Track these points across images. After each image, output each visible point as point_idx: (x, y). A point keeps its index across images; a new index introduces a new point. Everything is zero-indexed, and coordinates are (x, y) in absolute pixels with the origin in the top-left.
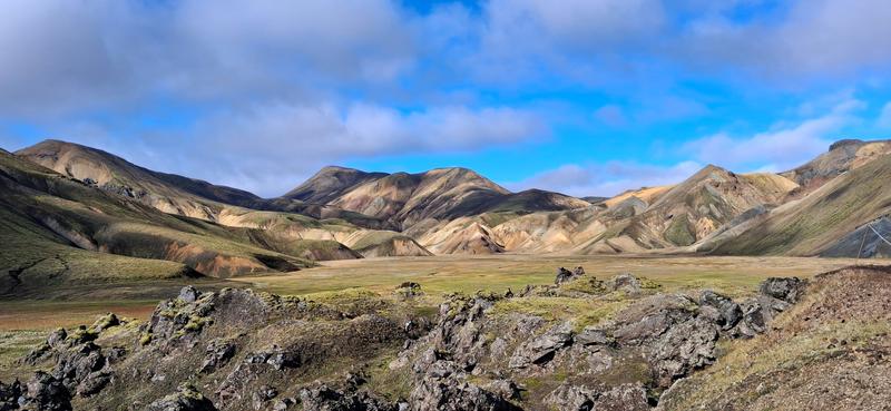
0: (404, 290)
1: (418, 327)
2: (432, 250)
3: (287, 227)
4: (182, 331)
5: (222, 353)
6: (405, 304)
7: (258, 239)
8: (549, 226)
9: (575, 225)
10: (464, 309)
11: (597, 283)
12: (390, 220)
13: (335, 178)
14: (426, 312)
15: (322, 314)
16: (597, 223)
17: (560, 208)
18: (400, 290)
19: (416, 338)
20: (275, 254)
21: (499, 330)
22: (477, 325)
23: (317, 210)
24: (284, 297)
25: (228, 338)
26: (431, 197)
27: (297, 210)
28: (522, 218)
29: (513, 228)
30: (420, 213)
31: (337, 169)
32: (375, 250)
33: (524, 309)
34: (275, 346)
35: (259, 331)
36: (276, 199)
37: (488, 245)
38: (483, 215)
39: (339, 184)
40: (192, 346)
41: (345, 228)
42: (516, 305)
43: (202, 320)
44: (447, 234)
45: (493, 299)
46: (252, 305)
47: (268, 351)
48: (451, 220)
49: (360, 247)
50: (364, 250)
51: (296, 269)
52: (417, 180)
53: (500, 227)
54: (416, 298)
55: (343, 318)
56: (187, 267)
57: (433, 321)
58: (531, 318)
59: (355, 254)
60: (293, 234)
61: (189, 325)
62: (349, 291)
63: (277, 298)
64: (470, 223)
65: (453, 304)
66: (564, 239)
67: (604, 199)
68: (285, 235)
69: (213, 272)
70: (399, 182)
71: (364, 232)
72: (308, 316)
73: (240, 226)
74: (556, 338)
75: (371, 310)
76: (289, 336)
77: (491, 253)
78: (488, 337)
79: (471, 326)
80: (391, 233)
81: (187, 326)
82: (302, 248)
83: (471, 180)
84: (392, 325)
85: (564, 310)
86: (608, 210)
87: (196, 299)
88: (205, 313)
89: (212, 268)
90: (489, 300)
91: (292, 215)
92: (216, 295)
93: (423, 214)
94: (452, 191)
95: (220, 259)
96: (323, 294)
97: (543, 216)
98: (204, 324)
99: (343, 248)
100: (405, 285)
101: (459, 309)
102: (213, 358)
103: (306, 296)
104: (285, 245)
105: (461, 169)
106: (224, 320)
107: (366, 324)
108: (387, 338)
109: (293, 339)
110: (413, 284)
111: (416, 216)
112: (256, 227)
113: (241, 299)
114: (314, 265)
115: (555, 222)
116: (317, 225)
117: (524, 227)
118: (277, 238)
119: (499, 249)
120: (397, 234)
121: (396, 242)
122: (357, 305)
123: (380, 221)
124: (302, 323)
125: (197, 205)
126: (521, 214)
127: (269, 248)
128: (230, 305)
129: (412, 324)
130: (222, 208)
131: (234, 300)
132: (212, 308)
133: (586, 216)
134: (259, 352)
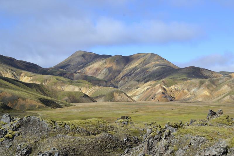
0: (122, 120)
1: (131, 141)
2: (135, 98)
3: (56, 84)
4: (3, 138)
5: (25, 151)
6: (123, 128)
7: (40, 90)
8: (200, 87)
9: (214, 87)
10: (160, 132)
11: (230, 119)
12: (111, 81)
13: (82, 58)
14: (135, 133)
15: (79, 132)
16: (226, 86)
17: (206, 77)
18: (120, 120)
19: (130, 147)
20: (49, 98)
21: (180, 145)
22: (168, 142)
23: (72, 74)
24: (58, 122)
25: (28, 143)
26: (135, 69)
27: (62, 74)
28: (185, 82)
29: (180, 88)
30: (128, 78)
31: (83, 53)
32: (103, 98)
33: (195, 133)
34: (54, 149)
35: (45, 140)
36: (51, 68)
37: (166, 97)
38: (163, 80)
39: (84, 61)
40: (9, 147)
41: (87, 85)
42: (190, 130)
43: (14, 132)
44: (143, 90)
45: (176, 127)
46: (41, 125)
47: (50, 151)
48: (145, 82)
49: (95, 96)
50: (97, 97)
51: (60, 107)
52: (128, 60)
53: (173, 87)
54: (129, 125)
55: (90, 135)
56: (3, 104)
57: (139, 138)
58: (199, 138)
59: (92, 100)
60: (59, 88)
61: (7, 135)
62: (93, 120)
63: (54, 122)
64: (156, 84)
65: (154, 129)
66: (208, 94)
67: (230, 73)
68: (54, 88)
69: (17, 107)
70: (117, 61)
71: (97, 88)
72: (71, 133)
73: (31, 82)
74: (218, 150)
75: (105, 131)
76: (61, 143)
77: (168, 101)
78: (174, 148)
79: (164, 141)
80: (112, 89)
81: (6, 136)
82: (64, 95)
83: (157, 60)
84: (117, 139)
85: (217, 134)
86: (232, 79)
87: (11, 121)
88: (16, 129)
89: (16, 105)
90: (175, 127)
91: (58, 77)
92: (22, 119)
93: (130, 79)
94: (147, 66)
95: (20, 100)
96: (78, 121)
97: (197, 81)
98: (15, 135)
99: (86, 96)
100: (123, 118)
101: (158, 132)
102: (20, 153)
103: (69, 122)
104: (54, 93)
105: (152, 54)
106: (26, 133)
107: (102, 139)
108: (114, 147)
109: (63, 145)
110: (127, 117)
111: (126, 79)
112: (39, 83)
113: (35, 122)
114: (69, 105)
115: (203, 85)
116: (72, 83)
117: (186, 87)
118: (50, 90)
119: (172, 99)
120: (115, 89)
121: (115, 94)
122: (97, 128)
123: (106, 82)
124: (68, 136)
125: (9, 71)
126: (184, 80)
127: (46, 95)
128: (29, 125)
129: (128, 140)
130: (22, 73)
131: (31, 123)
132: (20, 127)
133: (220, 82)
134: (45, 151)
